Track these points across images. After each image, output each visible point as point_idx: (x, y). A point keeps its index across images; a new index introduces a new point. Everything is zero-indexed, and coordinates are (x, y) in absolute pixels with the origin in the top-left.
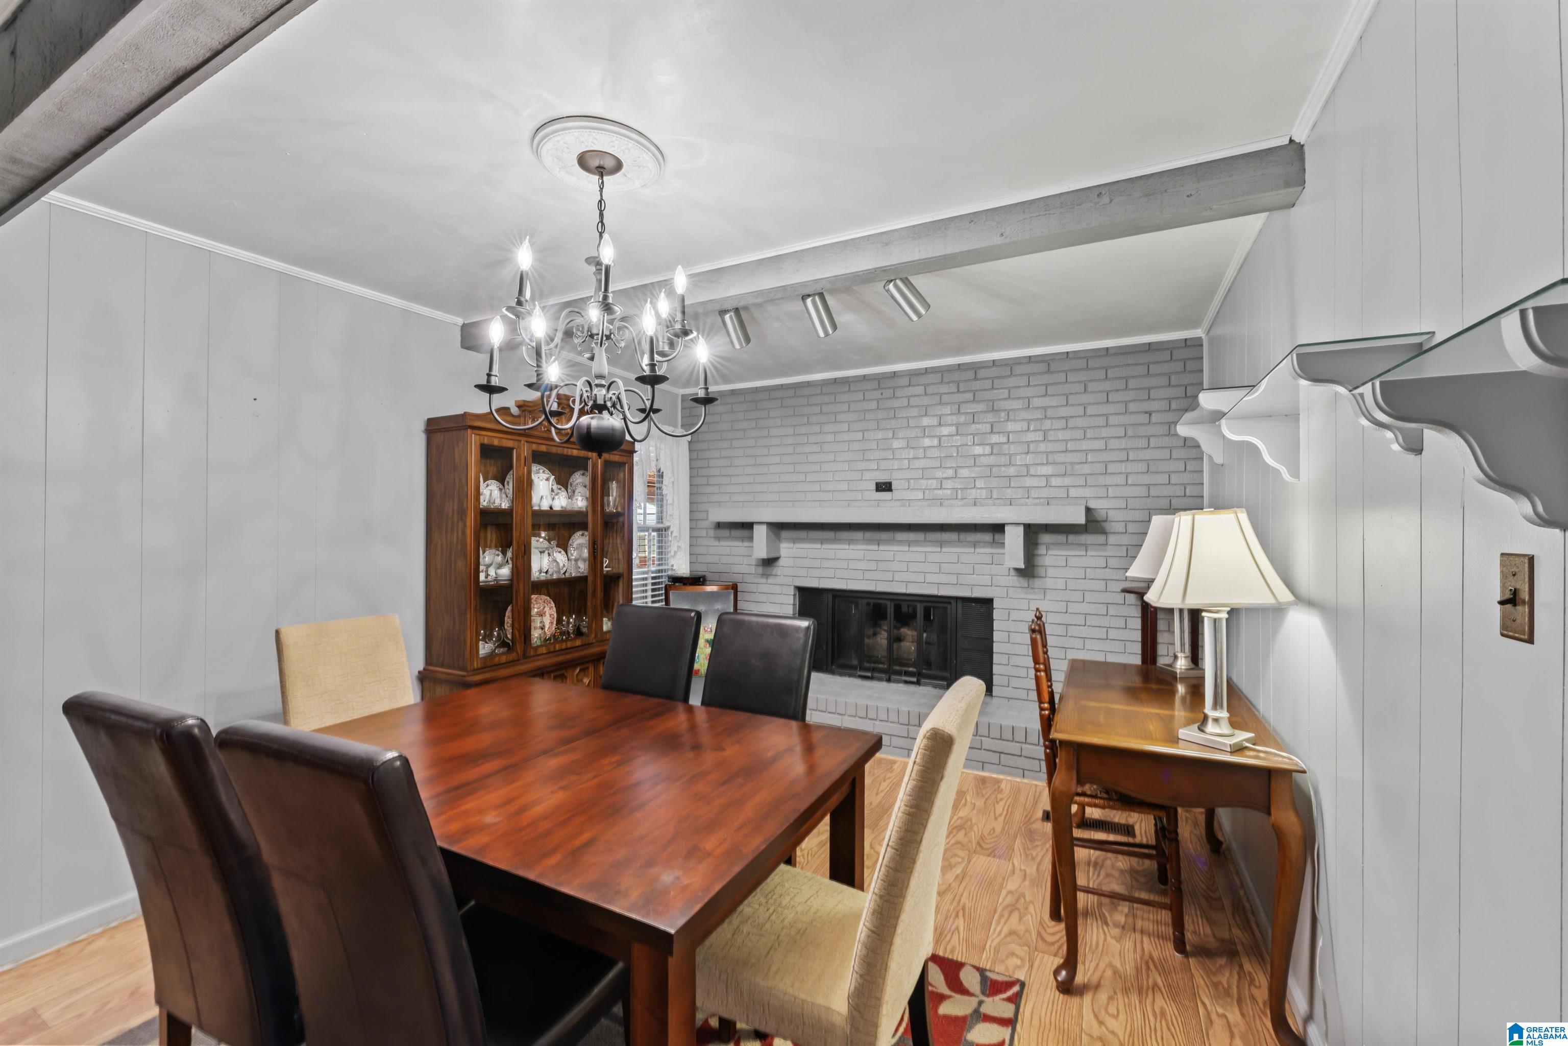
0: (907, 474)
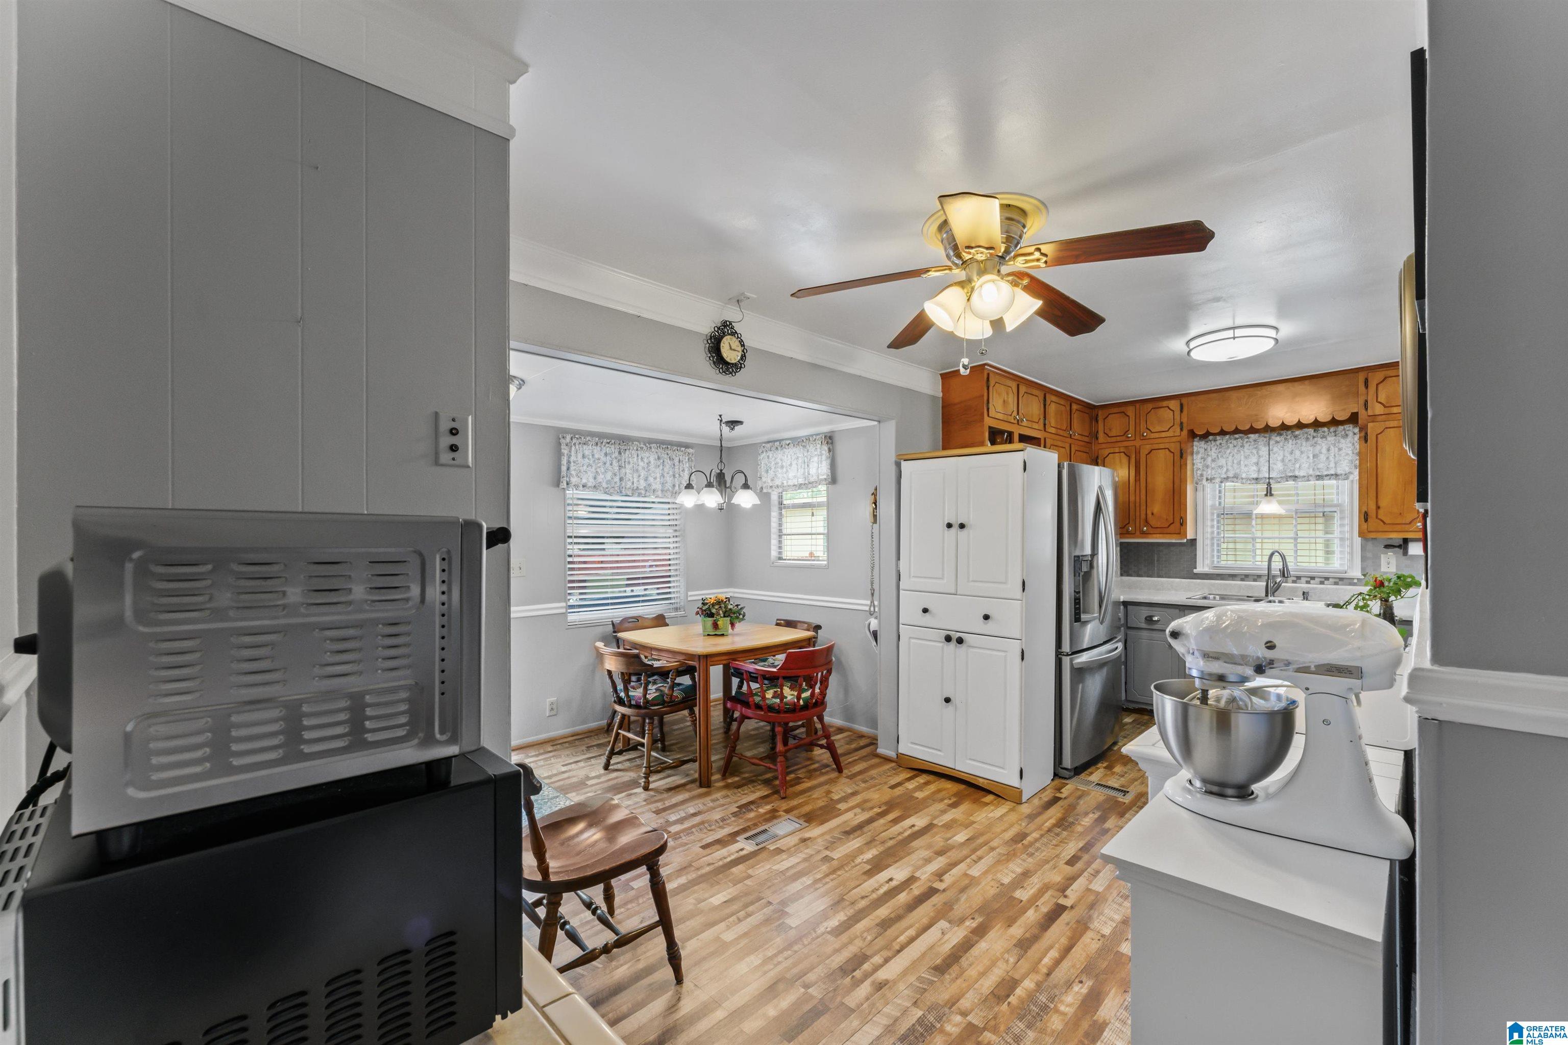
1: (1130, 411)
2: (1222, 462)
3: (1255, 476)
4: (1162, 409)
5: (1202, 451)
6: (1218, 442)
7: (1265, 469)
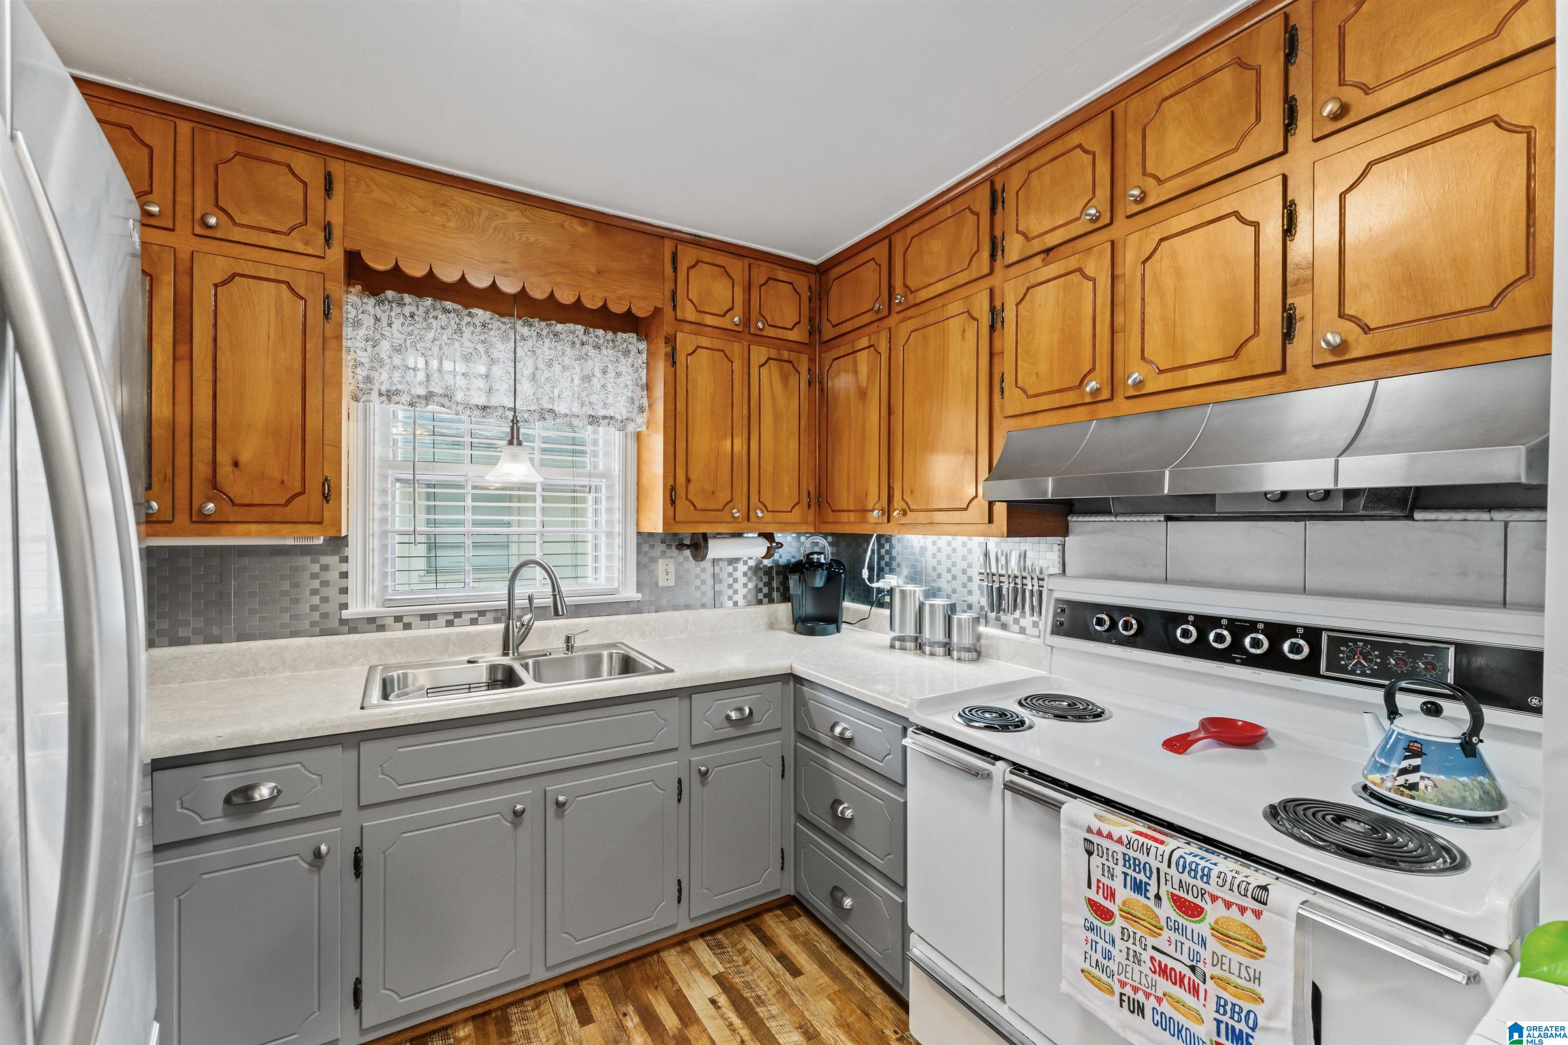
2: (414, 359)
3: (481, 400)
4: (268, 167)
5: (368, 321)
6: (407, 310)
7: (503, 387)
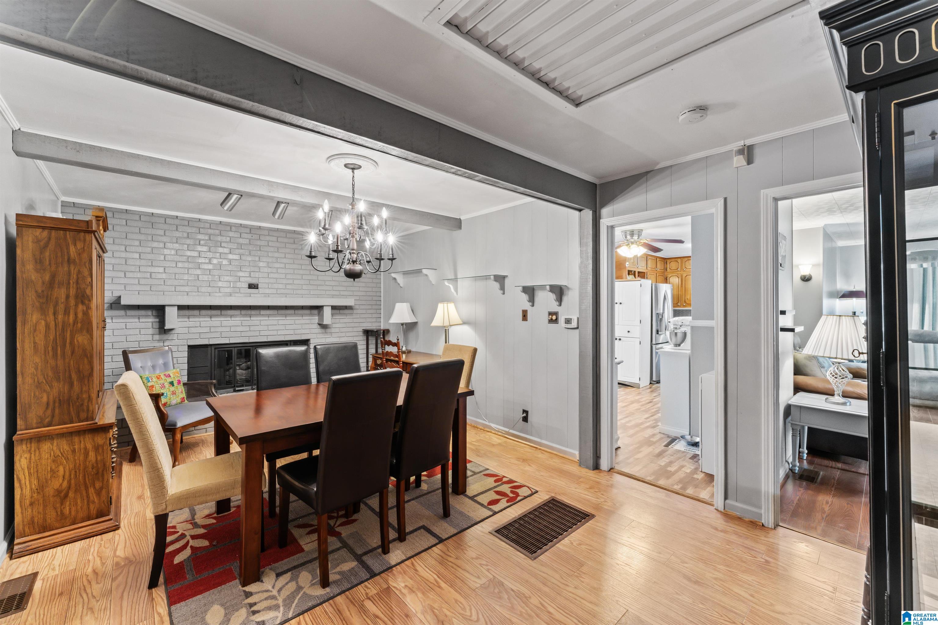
0: (267, 281)
1: (679, 260)
